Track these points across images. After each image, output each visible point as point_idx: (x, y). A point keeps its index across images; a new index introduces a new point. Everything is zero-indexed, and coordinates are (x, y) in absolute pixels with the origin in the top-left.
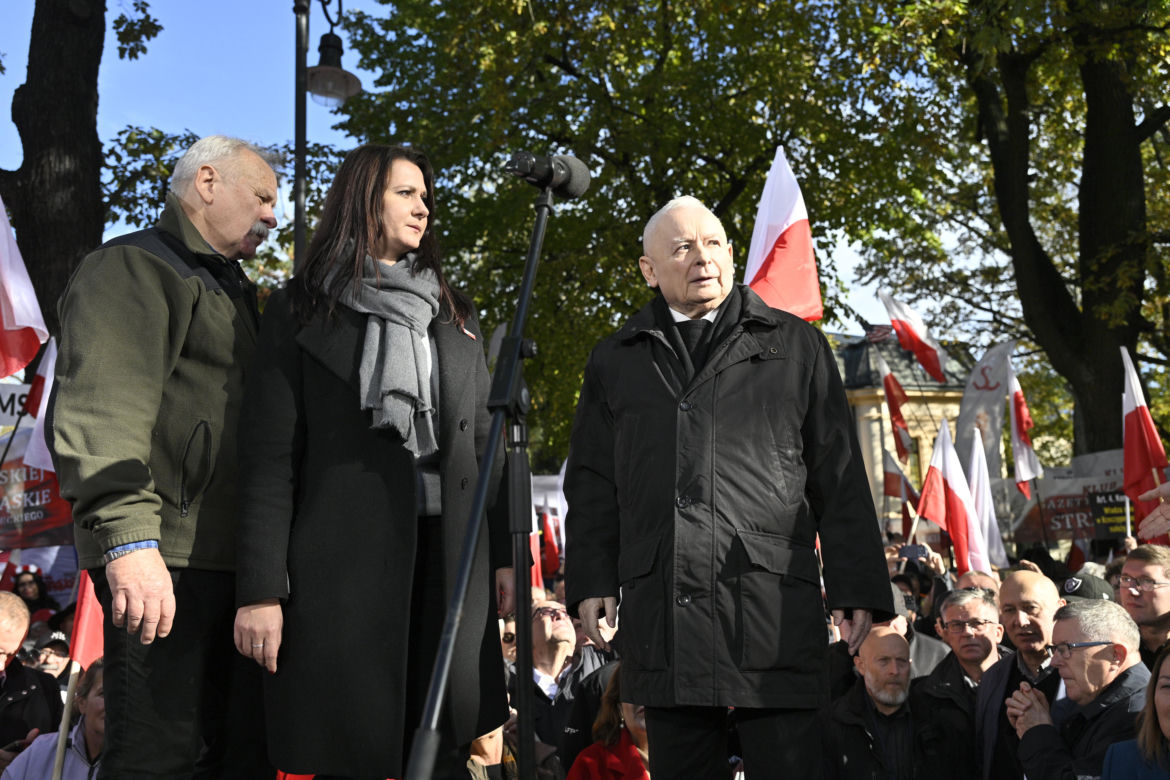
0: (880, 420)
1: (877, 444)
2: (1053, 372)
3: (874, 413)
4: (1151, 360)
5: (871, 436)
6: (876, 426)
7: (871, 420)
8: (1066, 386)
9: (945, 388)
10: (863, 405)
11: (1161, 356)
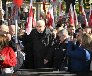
0: (41, 7)
1: (40, 10)
2: (64, 2)
3: (40, 6)
4: (76, 1)
5: (39, 9)
6: (40, 8)
7: (39, 7)
8: (66, 4)
9: (50, 3)
10: (39, 4)
11: (78, 1)
